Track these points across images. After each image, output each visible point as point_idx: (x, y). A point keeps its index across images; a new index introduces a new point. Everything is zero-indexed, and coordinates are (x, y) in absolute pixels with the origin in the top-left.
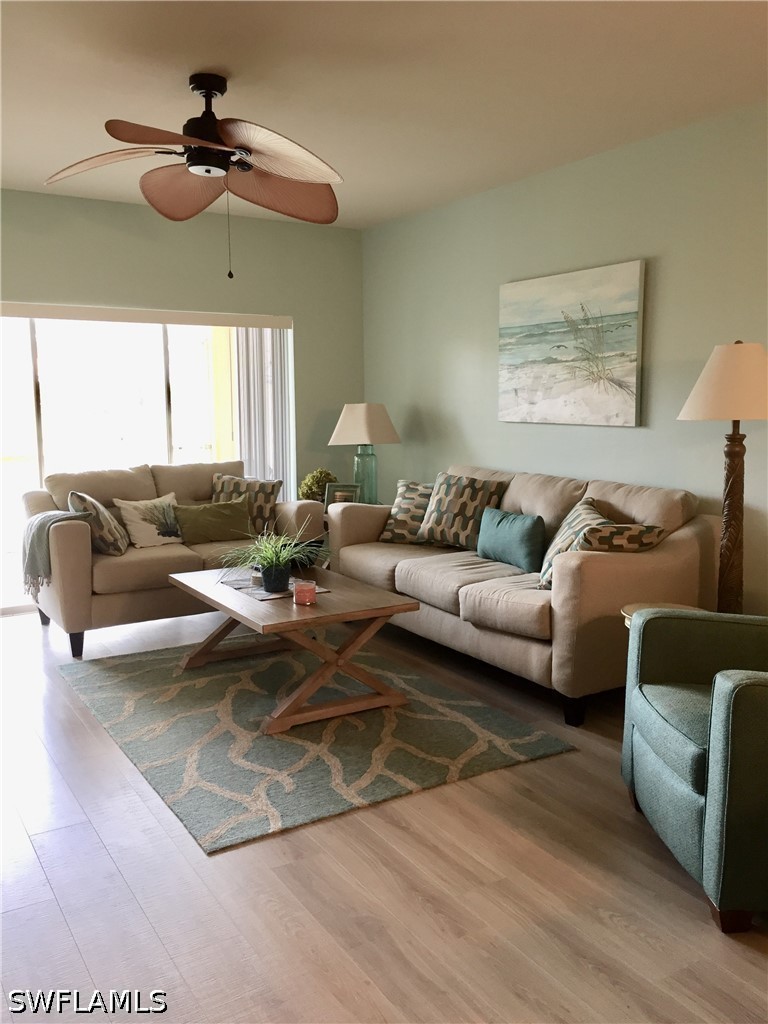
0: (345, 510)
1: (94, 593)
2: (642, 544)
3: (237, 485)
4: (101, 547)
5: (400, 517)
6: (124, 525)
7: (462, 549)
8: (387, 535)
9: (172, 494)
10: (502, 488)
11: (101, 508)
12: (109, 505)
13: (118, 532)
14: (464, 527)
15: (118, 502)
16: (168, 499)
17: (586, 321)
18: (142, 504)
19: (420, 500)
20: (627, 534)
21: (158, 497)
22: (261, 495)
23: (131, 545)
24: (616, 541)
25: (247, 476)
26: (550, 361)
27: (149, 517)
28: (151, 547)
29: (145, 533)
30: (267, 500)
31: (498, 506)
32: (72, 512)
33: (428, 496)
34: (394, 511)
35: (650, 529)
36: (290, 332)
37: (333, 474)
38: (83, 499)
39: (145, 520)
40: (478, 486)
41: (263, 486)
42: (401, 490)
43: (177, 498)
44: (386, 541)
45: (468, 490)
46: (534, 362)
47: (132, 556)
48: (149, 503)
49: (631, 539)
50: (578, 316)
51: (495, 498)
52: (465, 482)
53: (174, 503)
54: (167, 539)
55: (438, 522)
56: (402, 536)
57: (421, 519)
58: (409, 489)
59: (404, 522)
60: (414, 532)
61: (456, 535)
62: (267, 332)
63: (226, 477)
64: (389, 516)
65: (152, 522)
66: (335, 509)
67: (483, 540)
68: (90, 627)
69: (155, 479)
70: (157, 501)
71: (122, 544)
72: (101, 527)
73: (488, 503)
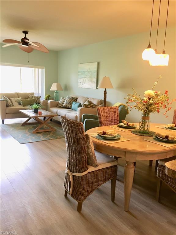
0: (51, 102)
1: (6, 113)
2: (93, 107)
3: (33, 96)
4: (8, 106)
5: (60, 103)
6: (12, 102)
7: (70, 108)
8: (58, 106)
9: (21, 98)
10: (77, 99)
11: (8, 99)
12: (10, 99)
13: (11, 103)
14: (70, 105)
15: (11, 98)
16: (20, 98)
17: (90, 71)
18: (15, 99)
19: (64, 100)
20: (90, 105)
21: (18, 98)
22: (37, 99)
23: (13, 106)
24: (88, 106)
25: (35, 95)
26: (85, 78)
27: (16, 101)
28: (16, 106)
29: (16, 104)
30: (38, 99)
31: (76, 102)
32: (3, 99)
33: (65, 100)
34: (59, 102)
35: (94, 105)
36: (44, 70)
37: (50, 96)
38: (4, 97)
39: (16, 102)
40: (73, 98)
41: (37, 97)
42: (61, 98)
43: (22, 98)
44: (58, 107)
45: (71, 99)
46: (83, 78)
47: (13, 107)
48: (16, 99)
49: (91, 106)
50: (89, 70)
51: (75, 100)
52: (71, 97)
53: (21, 99)
54: (19, 105)
55: (66, 104)
56: (60, 106)
57: (63, 103)
58: (62, 98)
59: (61, 104)
60: (62, 106)
61: (69, 106)
62: (40, 69)
63: (31, 95)
64: (59, 103)
65: (17, 102)
66: (49, 101)
67: (73, 107)
68: (6, 119)
69: (18, 95)
70: (18, 99)
71: (12, 105)
72: (8, 102)
73: (74, 101)
